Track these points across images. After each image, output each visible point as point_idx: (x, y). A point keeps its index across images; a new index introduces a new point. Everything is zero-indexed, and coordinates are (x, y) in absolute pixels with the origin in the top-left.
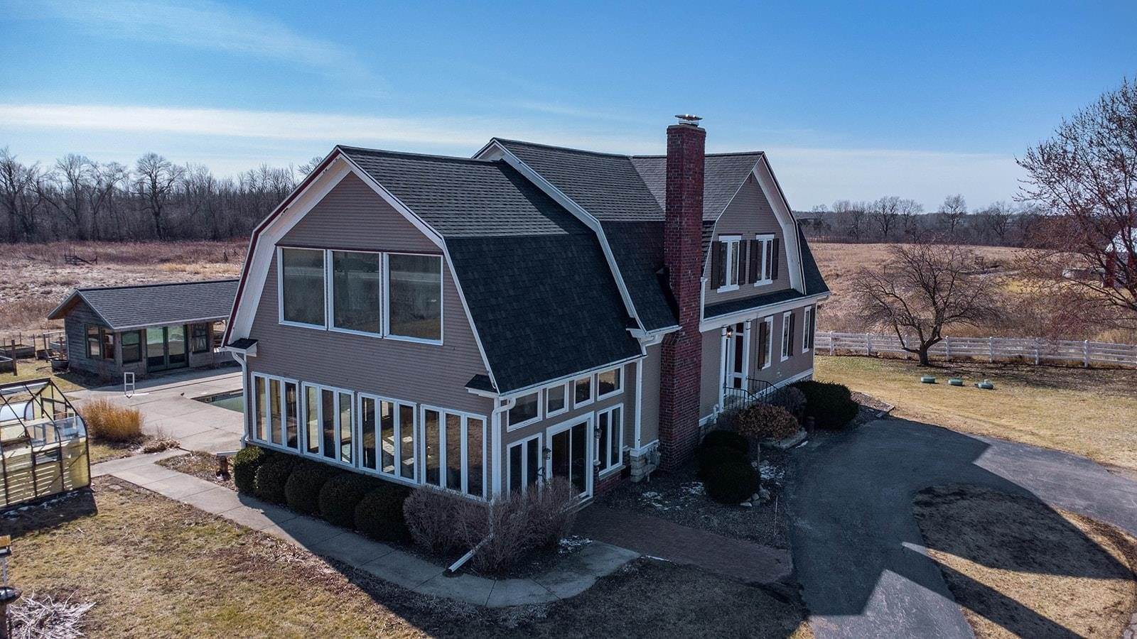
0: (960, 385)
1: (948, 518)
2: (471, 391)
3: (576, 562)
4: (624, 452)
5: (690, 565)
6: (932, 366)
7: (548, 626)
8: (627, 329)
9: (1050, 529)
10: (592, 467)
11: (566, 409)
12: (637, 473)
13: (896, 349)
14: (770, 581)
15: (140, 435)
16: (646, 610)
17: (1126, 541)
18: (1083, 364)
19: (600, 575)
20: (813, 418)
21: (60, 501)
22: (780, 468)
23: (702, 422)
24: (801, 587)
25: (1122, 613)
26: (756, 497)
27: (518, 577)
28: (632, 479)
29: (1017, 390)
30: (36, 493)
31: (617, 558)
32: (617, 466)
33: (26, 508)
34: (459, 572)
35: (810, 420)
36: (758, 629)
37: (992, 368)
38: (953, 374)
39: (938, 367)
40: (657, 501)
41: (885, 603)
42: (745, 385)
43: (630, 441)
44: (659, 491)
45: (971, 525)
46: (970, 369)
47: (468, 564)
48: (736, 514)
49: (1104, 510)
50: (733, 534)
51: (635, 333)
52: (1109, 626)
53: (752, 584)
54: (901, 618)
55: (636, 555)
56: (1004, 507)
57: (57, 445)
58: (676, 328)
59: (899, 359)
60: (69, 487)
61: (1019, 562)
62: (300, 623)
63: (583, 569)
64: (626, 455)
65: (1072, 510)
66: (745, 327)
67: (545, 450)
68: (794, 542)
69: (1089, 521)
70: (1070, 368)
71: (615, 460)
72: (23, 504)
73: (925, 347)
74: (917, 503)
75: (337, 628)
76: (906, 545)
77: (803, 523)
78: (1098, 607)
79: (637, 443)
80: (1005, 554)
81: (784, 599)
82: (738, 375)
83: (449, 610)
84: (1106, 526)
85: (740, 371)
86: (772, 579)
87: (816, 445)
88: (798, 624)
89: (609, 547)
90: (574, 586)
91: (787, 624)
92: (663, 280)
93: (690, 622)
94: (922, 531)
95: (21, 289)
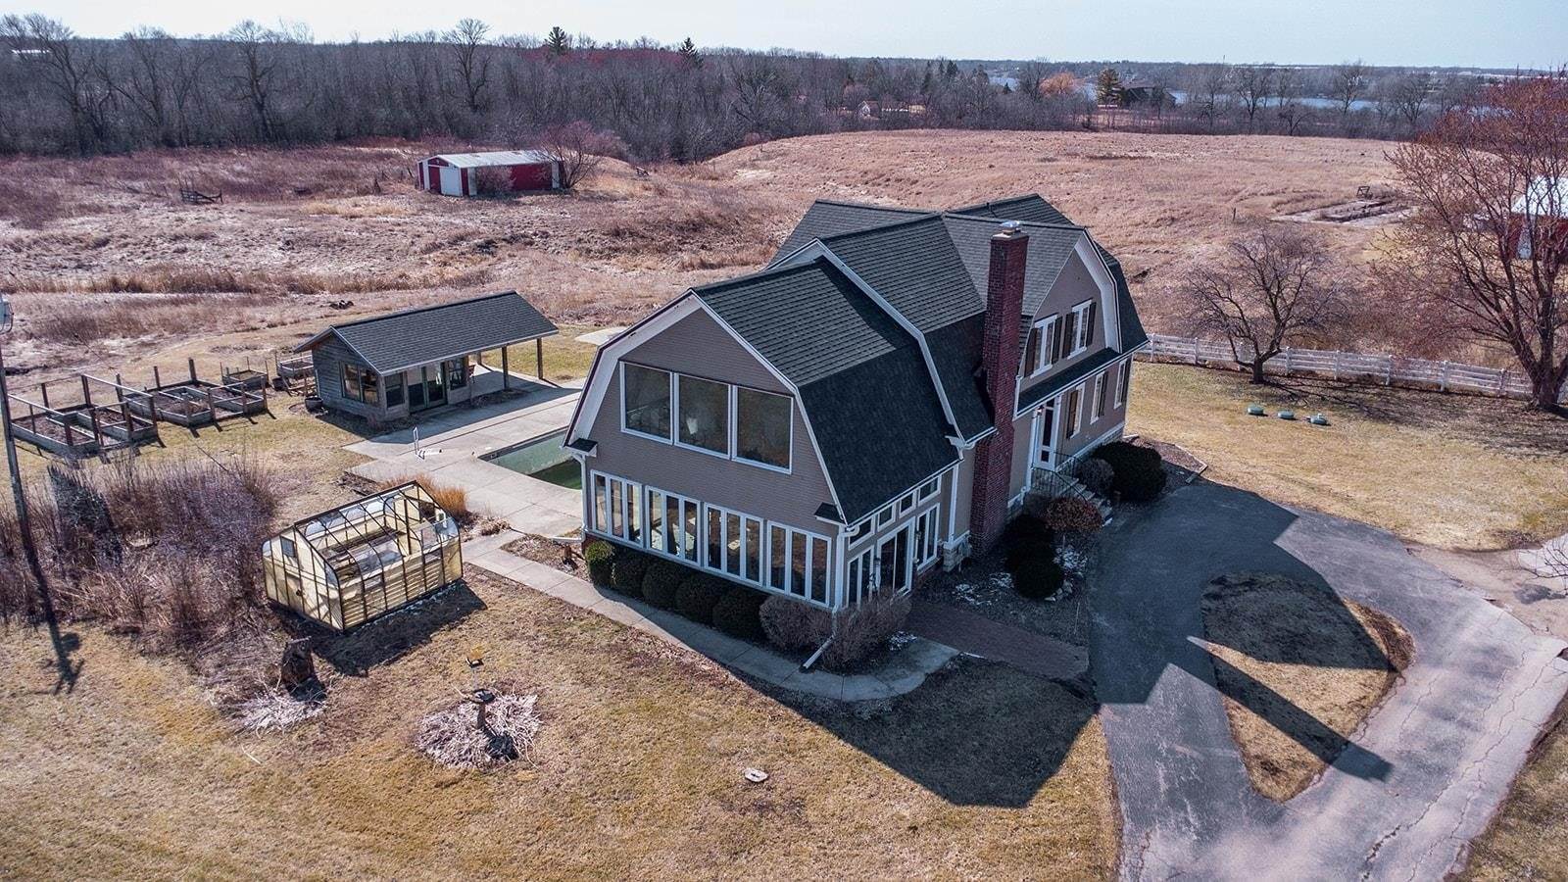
0: (1292, 418)
1: (1231, 612)
2: (819, 518)
3: (906, 659)
4: (938, 547)
5: (1001, 662)
6: (1267, 384)
7: (894, 718)
8: (947, 437)
9: (1326, 621)
10: (911, 565)
11: (893, 519)
12: (949, 564)
13: (1227, 358)
14: (1068, 677)
15: (468, 514)
16: (969, 704)
17: (1395, 633)
18: (1440, 388)
19: (927, 671)
20: (1119, 493)
21: (444, 594)
22: (1083, 555)
23: (1010, 503)
24: (1095, 684)
25: (1364, 707)
26: (1060, 591)
27: (861, 674)
28: (944, 569)
29: (1352, 427)
30: (426, 588)
31: (939, 655)
32: (931, 559)
33: (420, 602)
34: (812, 669)
35: (1116, 495)
36: (1058, 721)
37: (1335, 389)
38: (1289, 397)
39: (1273, 385)
40: (969, 595)
41: (1162, 698)
42: (1052, 457)
43: (944, 536)
44: (971, 583)
45: (1252, 619)
46: (1308, 389)
47: (818, 661)
48: (1040, 610)
49: (1385, 600)
50: (1038, 631)
51: (953, 441)
52: (1347, 719)
53: (1055, 680)
54: (1173, 711)
55: (956, 652)
56: (1289, 598)
57: (439, 546)
58: (991, 430)
59: (1230, 370)
60: (449, 580)
61: (1286, 657)
62: (703, 714)
63: (913, 666)
64: (940, 549)
65: (1354, 599)
66: (1055, 402)
67: (876, 559)
68: (1091, 638)
69: (1367, 611)
70: (1424, 391)
71: (930, 554)
72: (417, 599)
73: (1260, 360)
74: (1207, 596)
75: (733, 719)
76: (1191, 639)
77: (1101, 620)
78: (1343, 701)
79: (951, 538)
80: (1276, 649)
81: (1080, 695)
82: (1046, 448)
83: (814, 703)
84: (1382, 617)
85: (1048, 445)
86: (1070, 676)
87: (1121, 523)
88: (1089, 717)
89: (932, 644)
90: (909, 683)
91: (1081, 716)
92: (981, 383)
93: (1004, 715)
94: (1206, 627)
95: (147, 246)
